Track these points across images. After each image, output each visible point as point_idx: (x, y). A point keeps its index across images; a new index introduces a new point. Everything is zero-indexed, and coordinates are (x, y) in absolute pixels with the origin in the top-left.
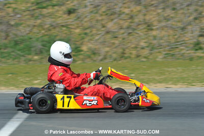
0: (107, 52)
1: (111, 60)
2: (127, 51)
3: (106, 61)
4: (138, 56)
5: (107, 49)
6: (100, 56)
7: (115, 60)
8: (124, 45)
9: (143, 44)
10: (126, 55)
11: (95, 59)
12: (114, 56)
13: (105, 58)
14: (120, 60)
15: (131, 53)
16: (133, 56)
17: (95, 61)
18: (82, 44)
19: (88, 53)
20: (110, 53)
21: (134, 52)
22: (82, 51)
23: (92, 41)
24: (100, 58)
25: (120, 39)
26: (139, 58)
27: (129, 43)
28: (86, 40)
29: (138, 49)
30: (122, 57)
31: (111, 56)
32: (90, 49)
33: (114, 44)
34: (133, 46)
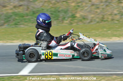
0: (93, 17)
1: (95, 23)
2: (105, 17)
3: (92, 23)
4: (113, 20)
5: (92, 16)
6: (88, 20)
7: (98, 22)
8: (103, 13)
9: (116, 12)
10: (105, 19)
11: (85, 22)
12: (97, 20)
13: (91, 21)
14: (101, 23)
15: (108, 18)
16: (110, 20)
17: (85, 23)
18: (76, 13)
19: (80, 18)
20: (95, 18)
21: (110, 17)
22: (76, 17)
23: (83, 11)
24: (88, 21)
25: (101, 9)
26: (113, 21)
27: (107, 11)
28: (79, 10)
29: (113, 15)
30: (102, 20)
31: (95, 20)
32: (81, 16)
33: (97, 12)
34: (109, 13)
